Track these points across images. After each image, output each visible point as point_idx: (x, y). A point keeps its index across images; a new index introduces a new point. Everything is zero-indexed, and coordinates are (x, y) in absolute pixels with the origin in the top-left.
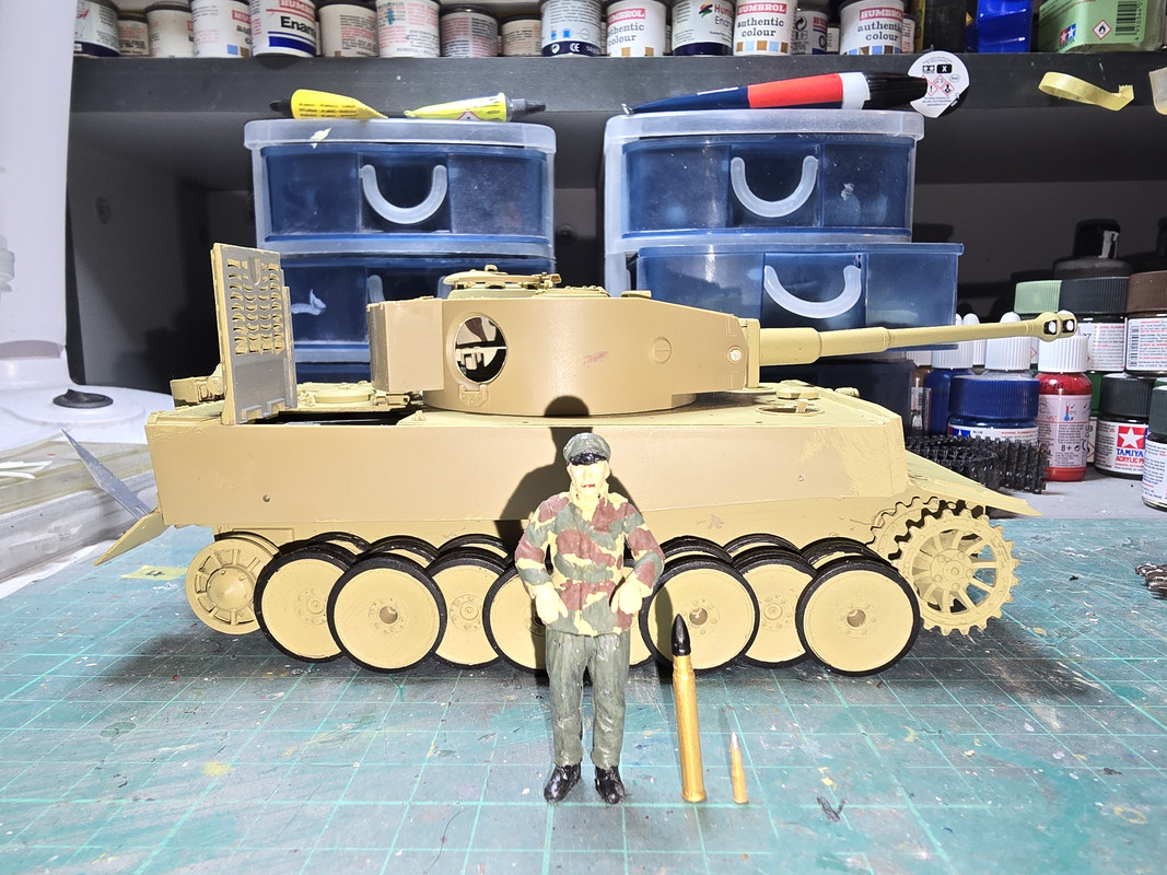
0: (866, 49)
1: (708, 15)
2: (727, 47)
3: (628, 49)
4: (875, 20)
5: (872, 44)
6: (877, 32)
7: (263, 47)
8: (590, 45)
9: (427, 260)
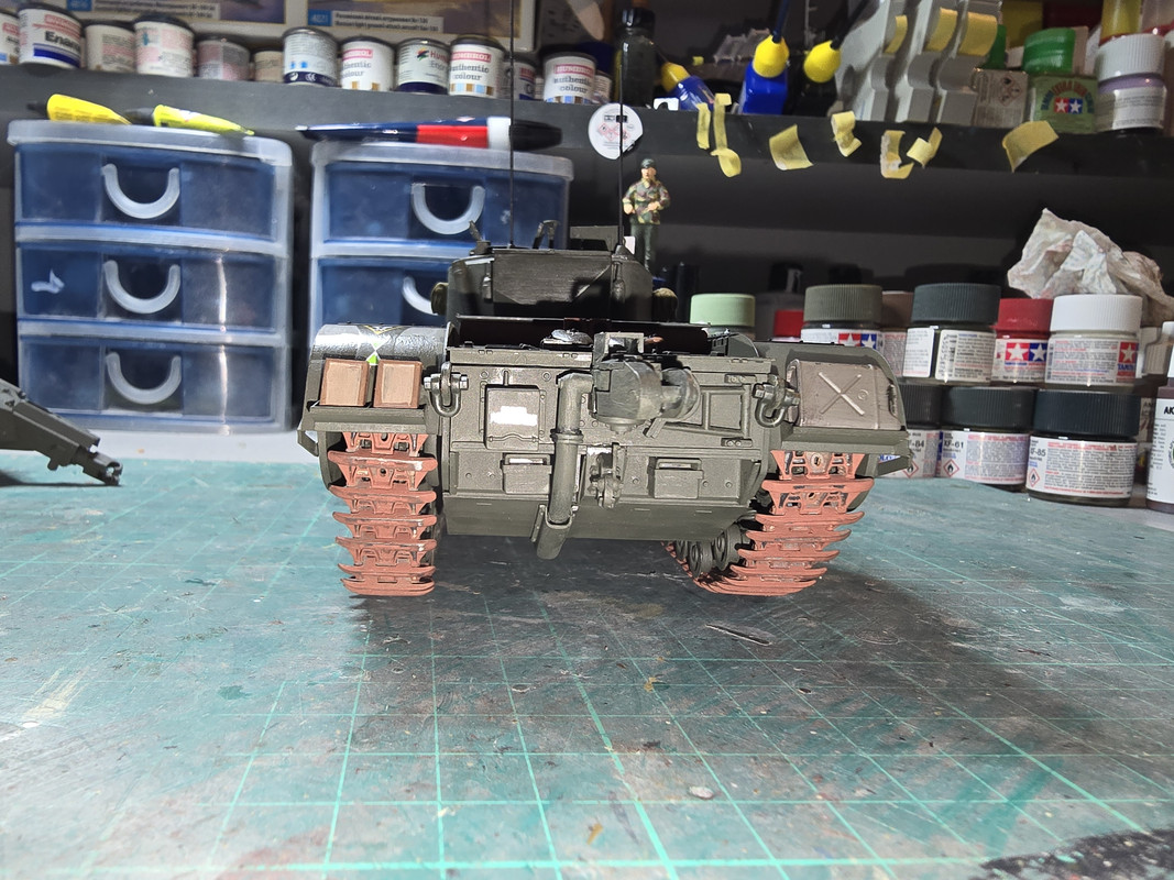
0: (558, 98)
1: (424, 59)
2: (442, 88)
3: (357, 83)
4: (566, 75)
5: (564, 94)
6: (568, 84)
7: (28, 57)
9: (157, 249)
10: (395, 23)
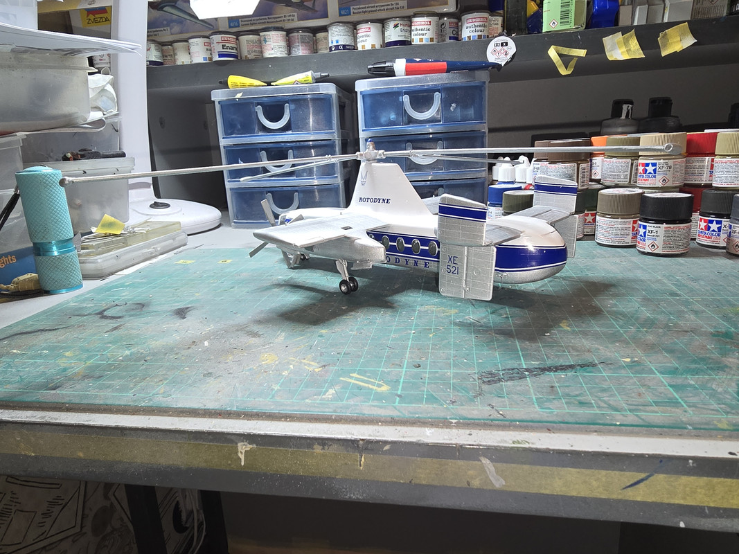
0: (469, 37)
1: (397, 28)
2: (408, 41)
3: (365, 46)
4: (473, 24)
5: (472, 34)
6: (474, 29)
7: (216, 58)
8: (348, 45)
10: (382, 8)
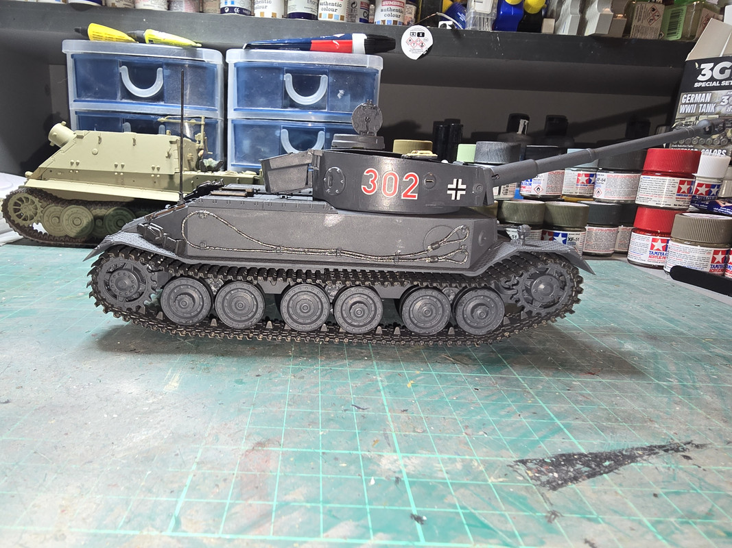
0: (384, 21)
2: (314, 15)
3: (263, 13)
4: (389, 7)
5: (387, 19)
6: (390, 13)
8: (245, 9)
9: (152, 116)
